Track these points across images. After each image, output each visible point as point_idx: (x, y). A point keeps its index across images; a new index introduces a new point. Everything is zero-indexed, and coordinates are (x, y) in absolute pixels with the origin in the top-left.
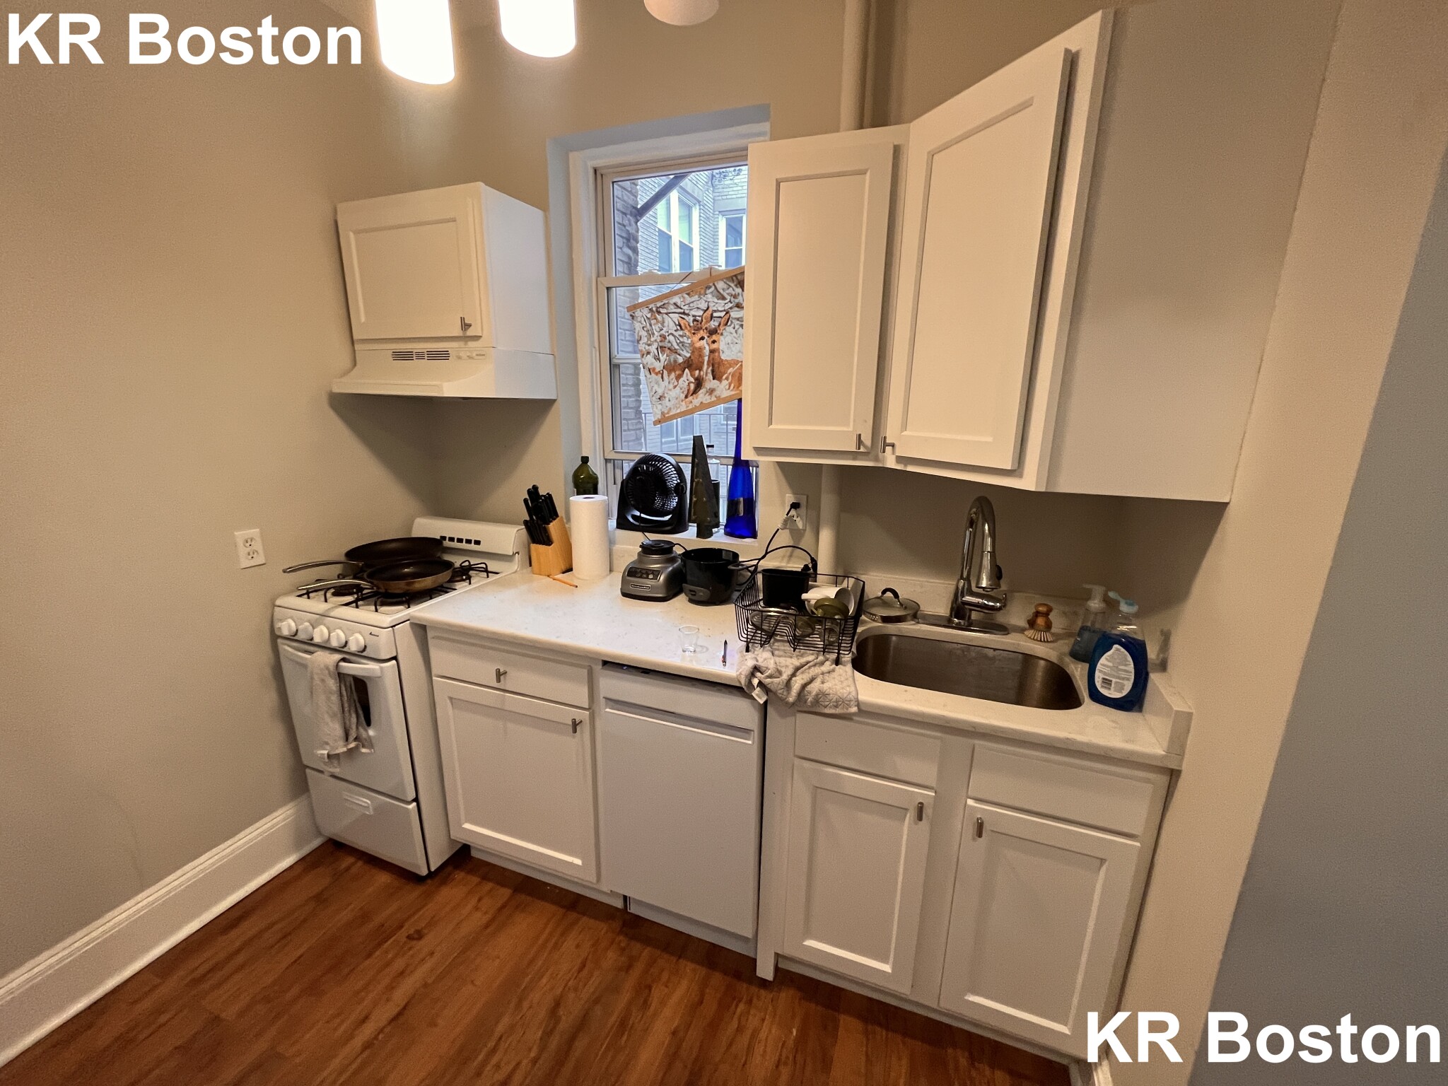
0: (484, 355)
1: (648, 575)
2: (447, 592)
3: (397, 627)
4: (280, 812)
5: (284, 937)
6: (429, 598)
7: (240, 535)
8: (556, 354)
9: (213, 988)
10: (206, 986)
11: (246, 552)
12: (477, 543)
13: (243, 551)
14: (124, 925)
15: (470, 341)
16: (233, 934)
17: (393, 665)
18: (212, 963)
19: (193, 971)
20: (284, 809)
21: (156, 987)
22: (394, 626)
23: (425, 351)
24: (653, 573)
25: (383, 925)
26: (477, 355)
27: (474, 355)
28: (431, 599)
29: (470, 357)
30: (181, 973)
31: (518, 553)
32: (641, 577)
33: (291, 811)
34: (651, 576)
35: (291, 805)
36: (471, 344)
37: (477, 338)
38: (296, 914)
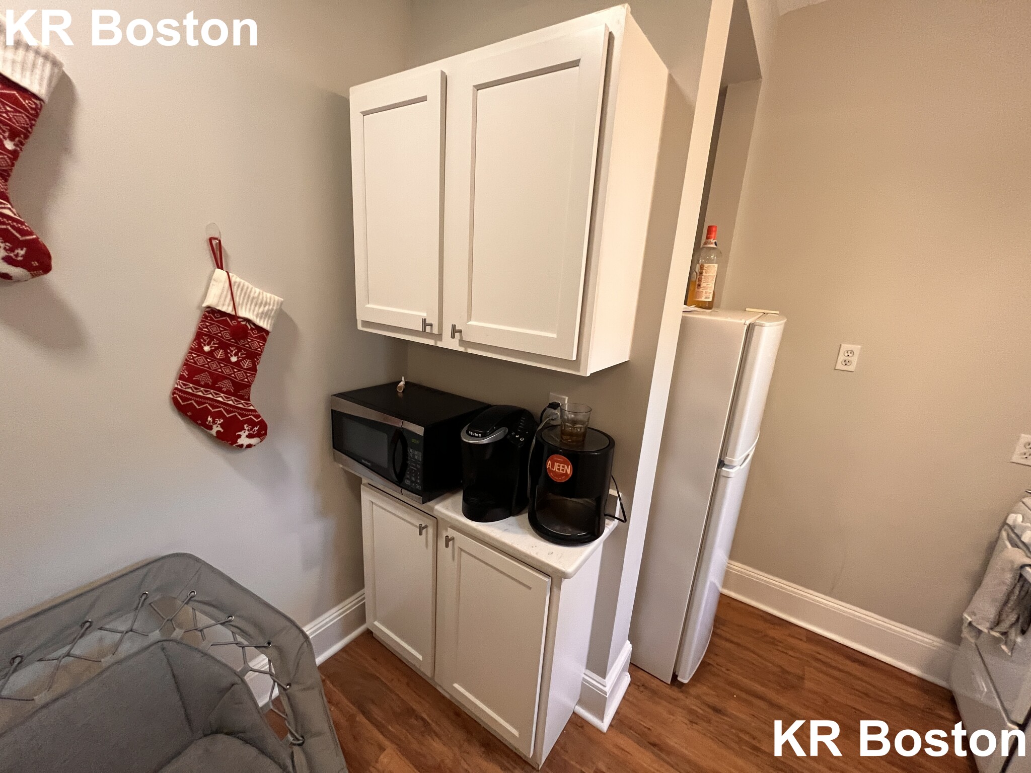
4: (930, 636)
5: (866, 694)
7: (1026, 437)
9: (815, 668)
10: (814, 664)
13: (1021, 449)
14: (846, 614)
16: (848, 662)
18: (828, 660)
19: (818, 653)
20: (938, 640)
21: (801, 640)
30: (814, 648)
33: (938, 644)
35: (942, 641)
38: (885, 696)
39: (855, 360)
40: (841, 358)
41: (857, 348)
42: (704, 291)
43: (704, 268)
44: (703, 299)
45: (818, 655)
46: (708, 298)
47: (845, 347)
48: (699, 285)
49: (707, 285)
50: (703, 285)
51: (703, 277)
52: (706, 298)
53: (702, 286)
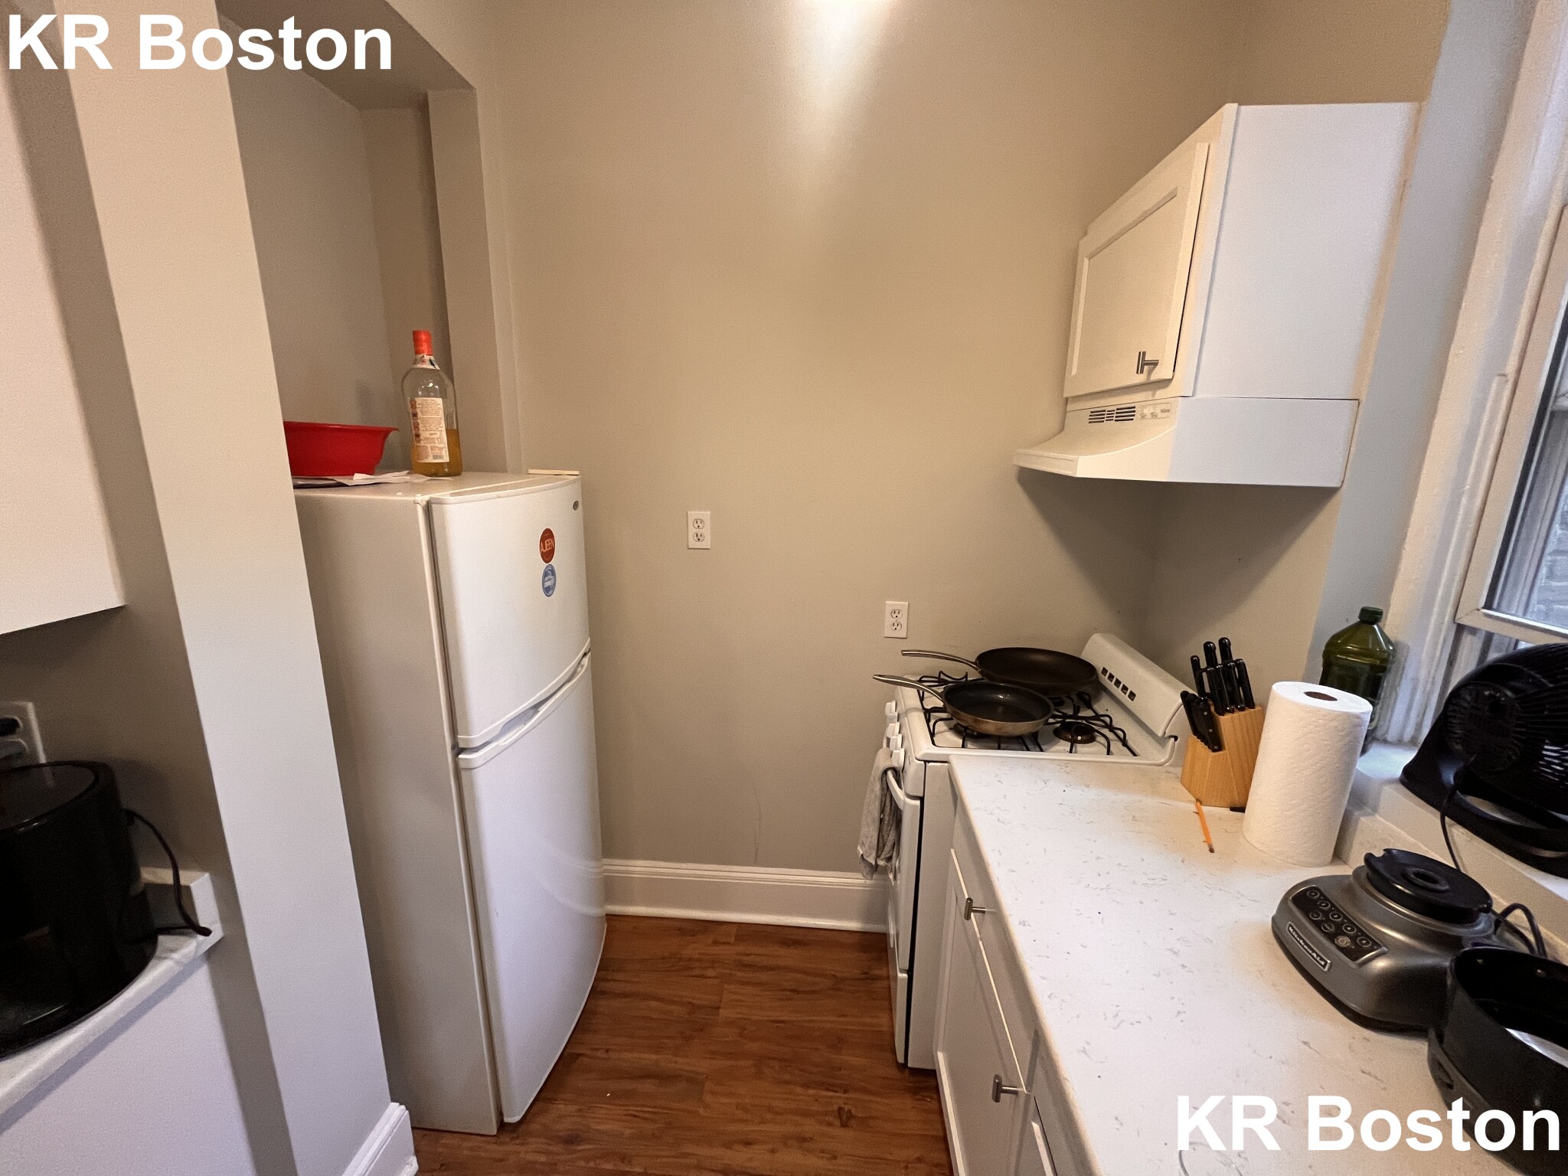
0: (1168, 411)
1: (1340, 932)
2: (1028, 750)
3: (930, 764)
6: (996, 745)
7: (891, 604)
8: (1363, 399)
10: (738, 974)
11: (891, 622)
12: (1132, 696)
13: (889, 620)
15: (1160, 388)
17: (915, 806)
19: (746, 955)
22: (929, 762)
23: (1114, 408)
24: (1353, 939)
25: (840, 1069)
26: (1162, 411)
27: (1158, 410)
28: (999, 748)
29: (1154, 415)
31: (1176, 738)
32: (1317, 925)
34: (1344, 941)
36: (1161, 394)
37: (1165, 383)
38: (818, 979)
39: (706, 531)
40: (692, 531)
41: (706, 515)
42: (429, 446)
43: (417, 406)
44: (431, 460)
45: (745, 958)
46: (441, 457)
47: (693, 514)
48: (418, 436)
49: (431, 434)
50: (424, 434)
51: (419, 421)
52: (435, 457)
53: (422, 437)
